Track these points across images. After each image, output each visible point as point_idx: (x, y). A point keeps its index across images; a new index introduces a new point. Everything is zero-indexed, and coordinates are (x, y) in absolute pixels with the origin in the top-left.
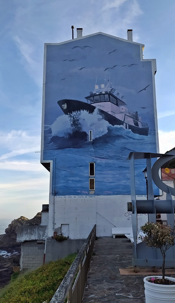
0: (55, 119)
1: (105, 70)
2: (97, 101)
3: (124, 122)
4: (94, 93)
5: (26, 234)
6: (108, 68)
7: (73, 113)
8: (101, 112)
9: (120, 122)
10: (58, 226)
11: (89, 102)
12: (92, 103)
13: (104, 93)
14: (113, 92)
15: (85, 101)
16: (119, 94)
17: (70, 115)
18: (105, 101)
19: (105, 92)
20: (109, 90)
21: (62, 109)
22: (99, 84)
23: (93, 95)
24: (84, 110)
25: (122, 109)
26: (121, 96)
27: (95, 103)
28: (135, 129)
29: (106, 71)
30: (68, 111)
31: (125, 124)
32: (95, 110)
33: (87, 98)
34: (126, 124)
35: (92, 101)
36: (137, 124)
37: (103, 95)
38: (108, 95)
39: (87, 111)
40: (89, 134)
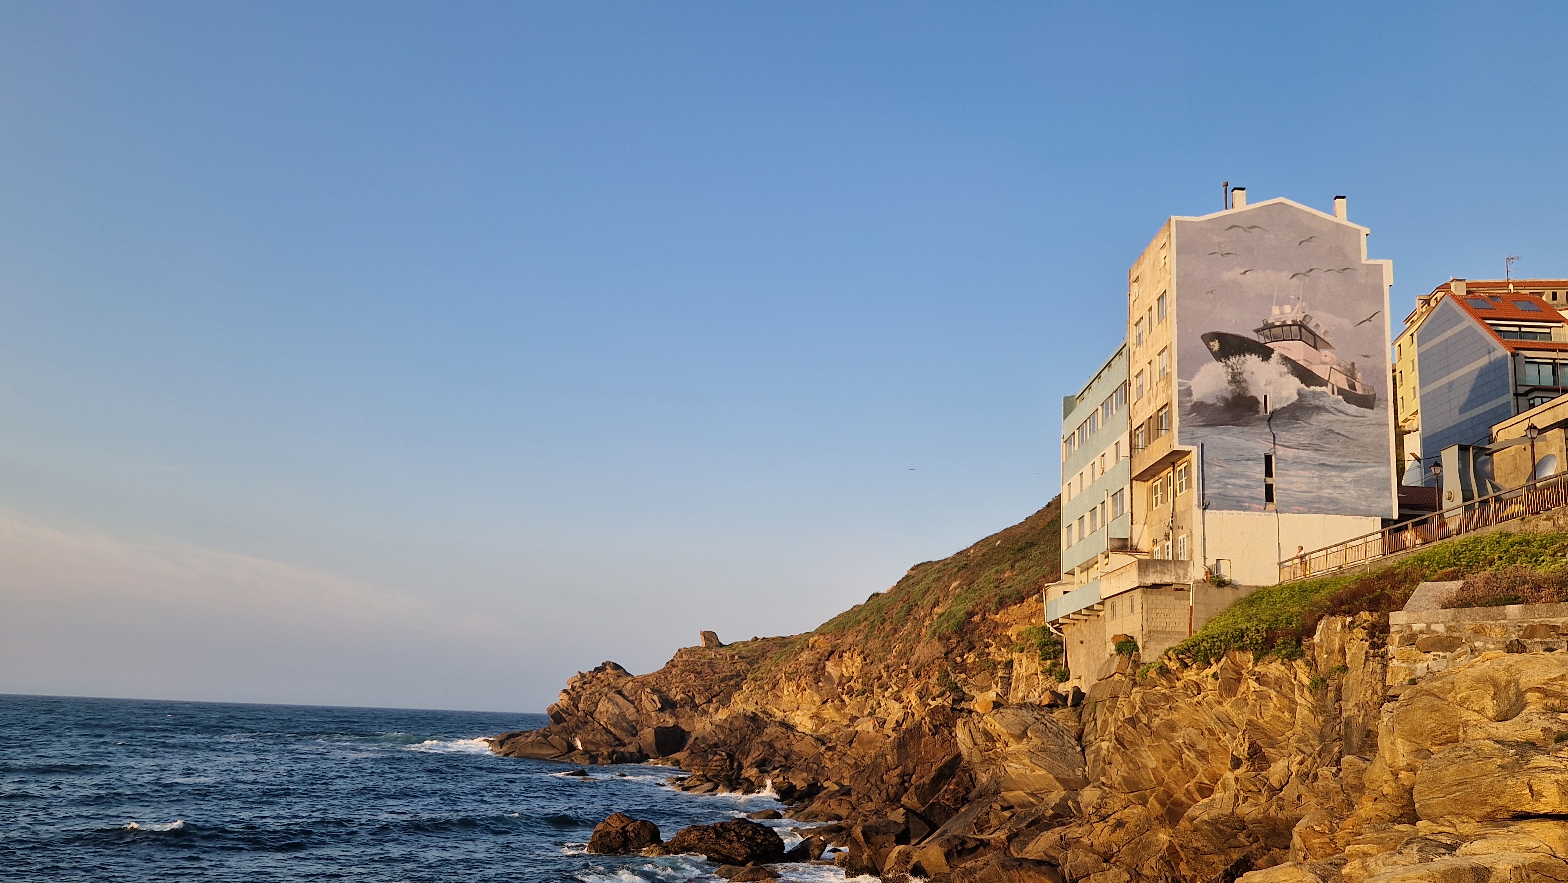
0: (1198, 370)
1: (1292, 277)
2: (1276, 339)
3: (1328, 381)
4: (1270, 322)
5: (1155, 572)
6: (1297, 274)
7: (1231, 359)
8: (1286, 360)
9: (1322, 382)
10: (1210, 562)
11: (1262, 340)
12: (1268, 341)
13: (1290, 322)
14: (1308, 321)
15: (1254, 337)
16: (1320, 327)
17: (1226, 363)
18: (1292, 340)
19: (1293, 321)
20: (1299, 319)
21: (1211, 350)
22: (1281, 304)
23: (1269, 327)
24: (1253, 355)
25: (1326, 356)
26: (1322, 332)
27: (1272, 342)
28: (1350, 396)
29: (1293, 279)
30: (1222, 355)
31: (1330, 386)
32: (1273, 355)
33: (1257, 331)
34: (1333, 385)
35: (1267, 337)
36: (1352, 387)
37: (1288, 327)
38: (1297, 327)
39: (1259, 357)
40: (1262, 401)
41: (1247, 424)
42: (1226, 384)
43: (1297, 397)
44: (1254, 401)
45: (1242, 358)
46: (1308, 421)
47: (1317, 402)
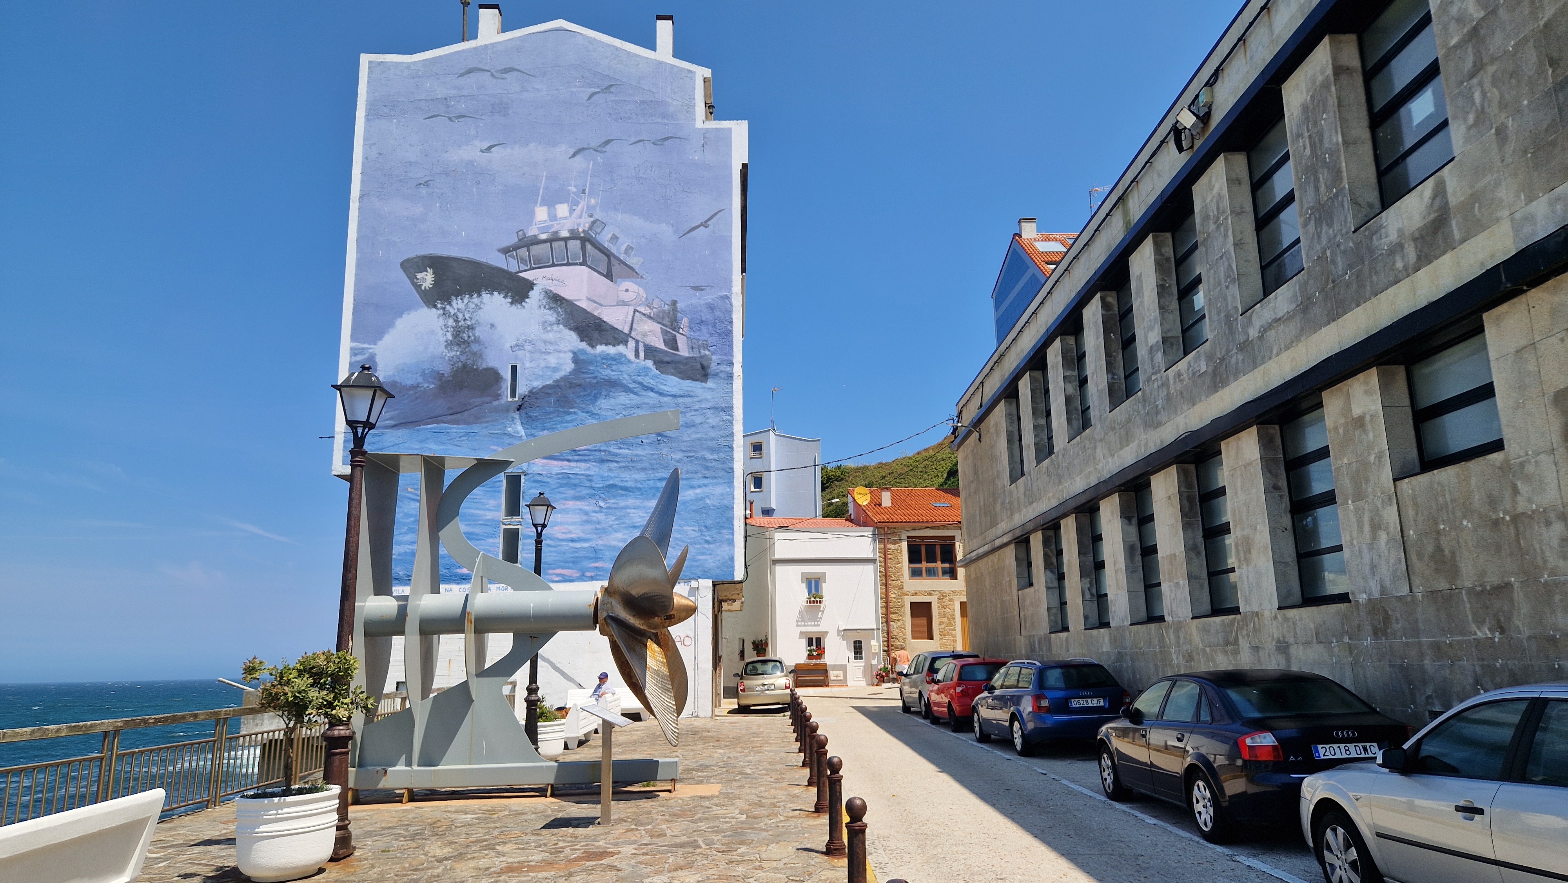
0: (391, 324)
1: (574, 155)
2: (539, 264)
3: (629, 335)
4: (530, 233)
6: (584, 149)
7: (454, 303)
8: (555, 300)
9: (617, 337)
11: (512, 266)
12: (523, 267)
13: (565, 234)
14: (598, 230)
16: (619, 241)
17: (444, 309)
18: (568, 264)
19: (572, 231)
20: (584, 225)
23: (530, 242)
24: (496, 293)
26: (624, 248)
27: (532, 269)
28: (665, 361)
29: (578, 158)
30: (434, 297)
31: (631, 344)
32: (531, 293)
33: (506, 251)
34: (637, 342)
35: (523, 261)
36: (672, 343)
37: (563, 243)
38: (578, 242)
39: (505, 297)
40: (508, 376)
41: (477, 419)
42: (442, 348)
43: (572, 366)
44: (494, 376)
45: (475, 299)
46: (591, 408)
47: (606, 373)
